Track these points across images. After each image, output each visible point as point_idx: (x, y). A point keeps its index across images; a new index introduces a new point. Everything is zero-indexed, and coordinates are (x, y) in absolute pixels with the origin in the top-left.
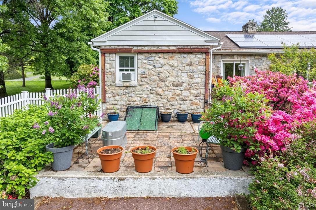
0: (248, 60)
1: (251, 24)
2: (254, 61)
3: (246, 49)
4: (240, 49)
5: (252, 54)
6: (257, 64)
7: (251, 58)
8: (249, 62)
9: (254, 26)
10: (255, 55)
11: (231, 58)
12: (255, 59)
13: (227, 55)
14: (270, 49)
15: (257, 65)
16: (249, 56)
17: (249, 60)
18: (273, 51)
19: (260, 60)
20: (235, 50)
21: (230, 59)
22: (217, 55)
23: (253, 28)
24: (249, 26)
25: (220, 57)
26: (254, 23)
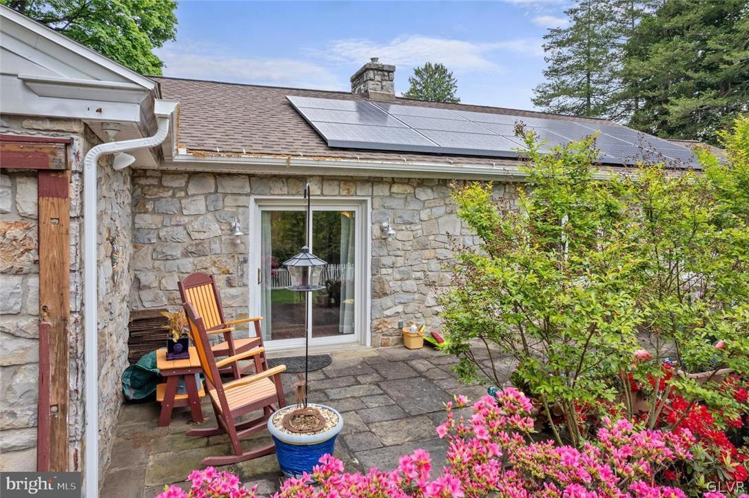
0: (365, 201)
1: (378, 70)
2: (389, 202)
3: (355, 154)
4: (329, 153)
5: (378, 175)
6: (400, 217)
7: (375, 194)
8: (369, 210)
9: (387, 78)
10: (393, 182)
11: (294, 192)
12: (391, 195)
13: (275, 176)
14: (447, 159)
15: (398, 220)
16: (370, 184)
17: (369, 199)
18: (459, 165)
19: (409, 198)
20: (307, 158)
21: (288, 194)
22: (229, 175)
23: (384, 83)
24: (371, 74)
25: (243, 187)
26: (388, 69)
